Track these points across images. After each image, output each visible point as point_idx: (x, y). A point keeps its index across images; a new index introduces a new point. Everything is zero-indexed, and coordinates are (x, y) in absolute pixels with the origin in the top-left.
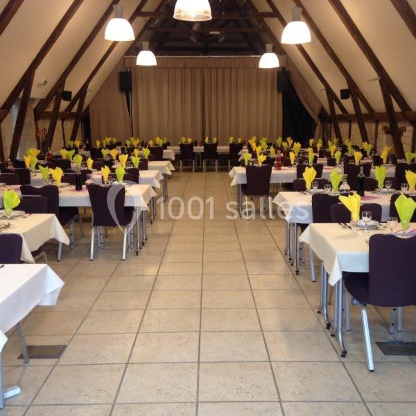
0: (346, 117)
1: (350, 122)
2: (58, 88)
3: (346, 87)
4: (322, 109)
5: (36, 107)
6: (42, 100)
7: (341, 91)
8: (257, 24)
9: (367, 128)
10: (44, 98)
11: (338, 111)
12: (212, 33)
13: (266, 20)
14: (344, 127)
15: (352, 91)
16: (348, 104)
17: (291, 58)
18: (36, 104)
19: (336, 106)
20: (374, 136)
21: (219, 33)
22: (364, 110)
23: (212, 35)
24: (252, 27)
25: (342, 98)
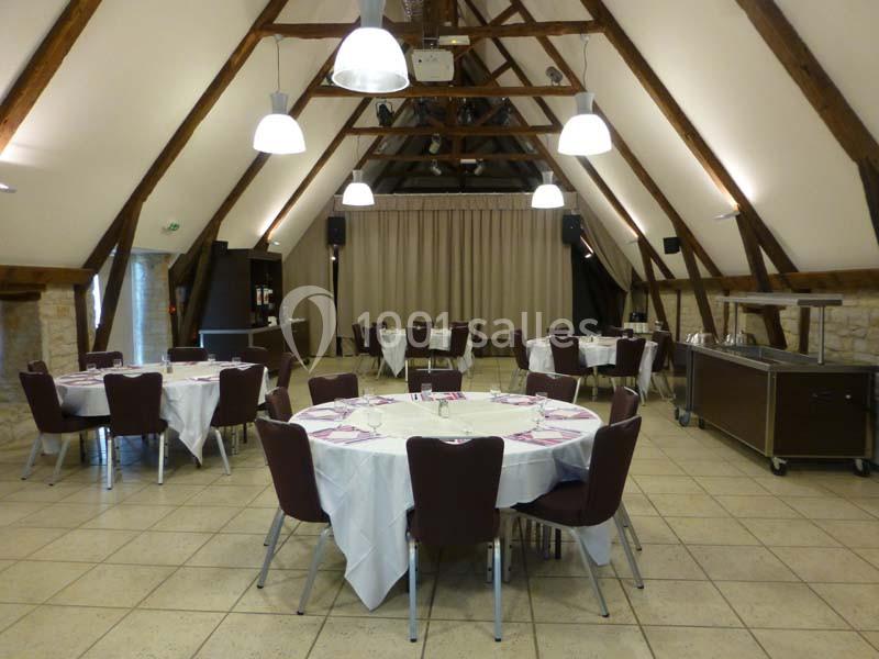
0: (671, 284)
1: (679, 293)
2: (208, 236)
3: (673, 234)
4: (634, 273)
5: (173, 267)
6: (182, 255)
7: (665, 240)
8: (531, 148)
9: (710, 303)
10: (185, 251)
11: (659, 275)
12: (463, 161)
13: (542, 137)
14: (668, 300)
15: (683, 241)
16: (676, 263)
17: (584, 196)
18: (174, 261)
19: (656, 268)
20: (721, 316)
21: (473, 161)
22: (704, 272)
23: (465, 165)
24: (524, 152)
25: (667, 252)
